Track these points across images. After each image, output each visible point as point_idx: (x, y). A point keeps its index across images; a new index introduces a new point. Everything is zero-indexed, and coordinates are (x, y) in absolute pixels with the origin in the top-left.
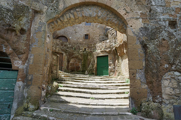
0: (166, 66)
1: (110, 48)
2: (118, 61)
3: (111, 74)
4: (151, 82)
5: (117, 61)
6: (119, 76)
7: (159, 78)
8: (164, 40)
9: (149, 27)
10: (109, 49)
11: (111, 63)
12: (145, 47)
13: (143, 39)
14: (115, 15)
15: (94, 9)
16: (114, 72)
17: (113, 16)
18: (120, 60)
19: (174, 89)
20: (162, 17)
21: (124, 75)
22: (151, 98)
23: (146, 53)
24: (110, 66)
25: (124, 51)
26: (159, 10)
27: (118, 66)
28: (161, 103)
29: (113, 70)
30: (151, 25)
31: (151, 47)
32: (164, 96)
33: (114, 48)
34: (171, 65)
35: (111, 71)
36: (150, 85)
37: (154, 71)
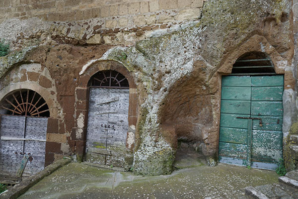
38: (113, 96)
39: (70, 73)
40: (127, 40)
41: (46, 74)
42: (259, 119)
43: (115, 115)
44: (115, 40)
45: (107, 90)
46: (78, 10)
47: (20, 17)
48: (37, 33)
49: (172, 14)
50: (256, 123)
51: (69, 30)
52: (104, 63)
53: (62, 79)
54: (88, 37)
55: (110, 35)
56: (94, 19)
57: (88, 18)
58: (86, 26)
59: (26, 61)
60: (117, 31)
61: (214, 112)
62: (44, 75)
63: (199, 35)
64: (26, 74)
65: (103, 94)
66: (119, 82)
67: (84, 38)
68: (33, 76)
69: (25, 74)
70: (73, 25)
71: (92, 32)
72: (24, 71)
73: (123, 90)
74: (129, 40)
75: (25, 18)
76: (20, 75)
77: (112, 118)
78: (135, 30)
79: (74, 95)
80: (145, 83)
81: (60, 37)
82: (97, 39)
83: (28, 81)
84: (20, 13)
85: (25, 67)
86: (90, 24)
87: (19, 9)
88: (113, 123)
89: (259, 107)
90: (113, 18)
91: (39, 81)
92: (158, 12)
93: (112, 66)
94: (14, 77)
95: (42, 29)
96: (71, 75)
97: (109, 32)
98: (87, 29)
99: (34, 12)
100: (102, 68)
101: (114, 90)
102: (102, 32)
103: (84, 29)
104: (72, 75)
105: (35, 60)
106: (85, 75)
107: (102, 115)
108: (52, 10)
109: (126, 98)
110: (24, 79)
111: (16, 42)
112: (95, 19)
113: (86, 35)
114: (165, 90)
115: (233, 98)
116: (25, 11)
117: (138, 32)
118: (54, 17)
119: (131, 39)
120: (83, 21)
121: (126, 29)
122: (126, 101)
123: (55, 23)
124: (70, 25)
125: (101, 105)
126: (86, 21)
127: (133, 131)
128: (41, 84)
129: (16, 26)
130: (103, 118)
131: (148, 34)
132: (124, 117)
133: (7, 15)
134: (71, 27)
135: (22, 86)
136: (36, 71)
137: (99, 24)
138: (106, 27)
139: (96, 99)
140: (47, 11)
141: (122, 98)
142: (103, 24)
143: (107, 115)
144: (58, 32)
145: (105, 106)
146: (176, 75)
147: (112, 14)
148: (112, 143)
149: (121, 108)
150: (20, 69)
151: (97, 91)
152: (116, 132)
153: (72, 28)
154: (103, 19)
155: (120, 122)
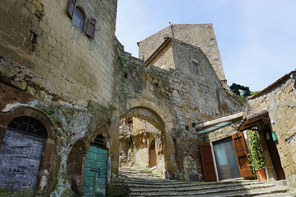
0: (185, 152)
1: (122, 135)
2: (132, 150)
3: (122, 165)
4: (179, 162)
5: (130, 150)
6: (132, 166)
7: (182, 159)
8: (184, 137)
9: (176, 128)
10: (122, 137)
11: (122, 152)
12: (175, 140)
13: (173, 135)
14: (157, 117)
15: (146, 111)
16: (125, 162)
17: (156, 118)
18: (135, 150)
19: (189, 165)
20: (182, 123)
21: (139, 165)
22: (178, 171)
23: (175, 144)
24: (121, 155)
25: (142, 141)
26: (181, 118)
27: (132, 155)
28: (183, 173)
29: (124, 161)
30: (177, 127)
31: (178, 141)
32: (185, 170)
33: (128, 136)
34: (188, 152)
35: (122, 162)
36: (178, 163)
37: (180, 155)
38: (27, 141)
40: (46, 99)
42: (98, 171)
43: (27, 159)
44: (38, 94)
45: (22, 134)
46: (15, 52)
49: (76, 98)
50: (97, 174)
52: (30, 110)
54: (17, 79)
55: (35, 89)
57: (22, 64)
58: (18, 70)
60: (43, 89)
61: (83, 166)
63: (90, 118)
65: (18, 138)
66: (35, 130)
67: (13, 78)
70: (5, 60)
71: (22, 78)
73: (37, 138)
74: (47, 100)
77: (23, 163)
78: (54, 95)
80: (62, 138)
82: (24, 86)
86: (23, 70)
88: (22, 167)
89: (99, 165)
90: (43, 78)
92: (70, 92)
93: (37, 116)
97: (34, 86)
98: (19, 72)
100: (28, 114)
101: (29, 136)
102: (30, 83)
103: (15, 71)
106: (8, 113)
107: (13, 158)
109: (39, 145)
112: (28, 69)
113: (15, 76)
114: (71, 146)
115: (89, 158)
117: (55, 98)
119: (49, 100)
120: (17, 63)
121: (50, 92)
122: (39, 148)
124: (2, 57)
125: (14, 148)
126: (19, 65)
127: (46, 175)
130: (13, 162)
131: (61, 102)
132: (35, 163)
134: (2, 60)
137: (31, 75)
138: (37, 81)
139: (9, 141)
141: (36, 145)
142: (34, 77)
143: (18, 159)
145: (17, 150)
146: (77, 137)
147: (42, 74)
148: (19, 188)
149: (33, 154)
151: (12, 133)
152: (25, 176)
153: (3, 62)
154: (34, 73)
155: (30, 167)
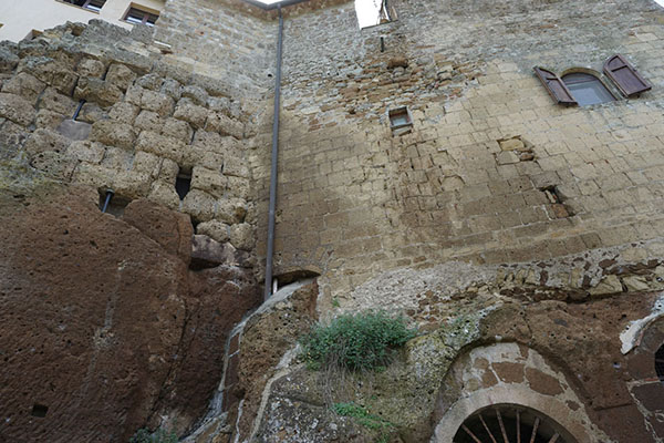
39: (601, 353)
41: (536, 364)
44: (655, 281)
46: (550, 241)
47: (413, 264)
48: (467, 289)
51: (544, 276)
53: (589, 368)
54: (594, 282)
55: (640, 275)
56: (593, 251)
57: (578, 250)
58: (582, 265)
59: (485, 338)
60: (654, 264)
62: (533, 366)
64: (491, 368)
67: (586, 284)
68: (510, 373)
69: (487, 369)
70: (550, 266)
71: (600, 272)
72: (483, 363)
75: (427, 265)
76: (477, 374)
79: (631, 403)
81: (522, 291)
82: (614, 284)
83: (500, 383)
84: (411, 258)
85: (480, 353)
86: (589, 259)
87: (407, 252)
90: (634, 245)
91: (526, 380)
94: (465, 378)
95: (477, 279)
96: (602, 356)
97: (632, 270)
98: (586, 268)
99: (447, 253)
102: (621, 271)
103: (578, 270)
104: (605, 355)
105: (504, 335)
106: (636, 352)
108: (489, 246)
110: (489, 381)
111: (419, 312)
112: (595, 251)
113: (587, 279)
116: (421, 253)
118: (500, 257)
120: (570, 256)
123: (506, 266)
124: (542, 265)
126: (576, 256)
128: (534, 387)
129: (409, 281)
133: (376, 265)
134: (547, 269)
135: (492, 398)
136: (511, 360)
137: (608, 257)
138: (628, 258)
140: (477, 248)
142: (617, 256)
144: (516, 281)
147: (626, 239)
150: (473, 360)
153: (550, 271)
154: (611, 249)
